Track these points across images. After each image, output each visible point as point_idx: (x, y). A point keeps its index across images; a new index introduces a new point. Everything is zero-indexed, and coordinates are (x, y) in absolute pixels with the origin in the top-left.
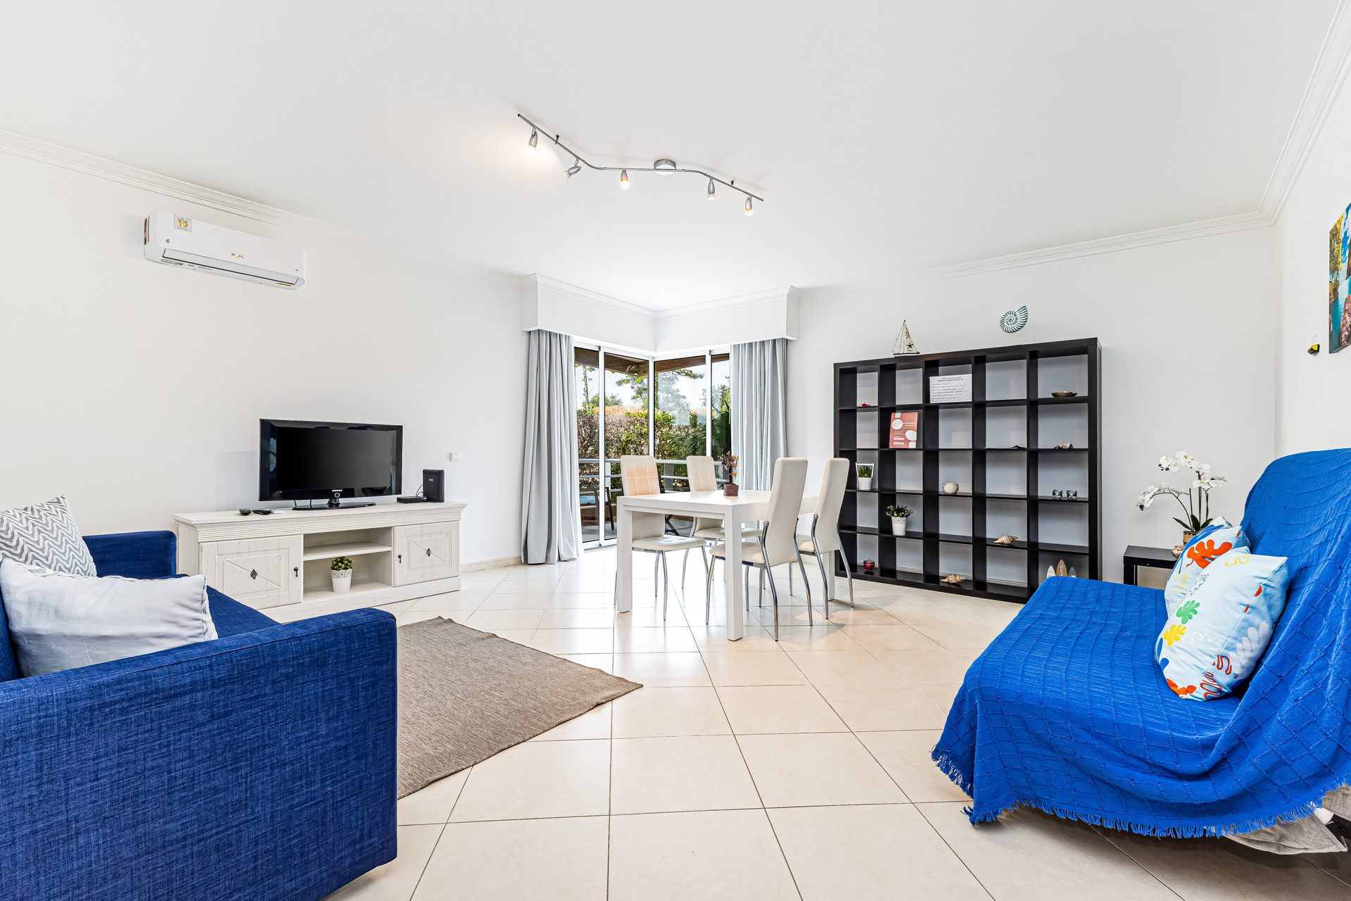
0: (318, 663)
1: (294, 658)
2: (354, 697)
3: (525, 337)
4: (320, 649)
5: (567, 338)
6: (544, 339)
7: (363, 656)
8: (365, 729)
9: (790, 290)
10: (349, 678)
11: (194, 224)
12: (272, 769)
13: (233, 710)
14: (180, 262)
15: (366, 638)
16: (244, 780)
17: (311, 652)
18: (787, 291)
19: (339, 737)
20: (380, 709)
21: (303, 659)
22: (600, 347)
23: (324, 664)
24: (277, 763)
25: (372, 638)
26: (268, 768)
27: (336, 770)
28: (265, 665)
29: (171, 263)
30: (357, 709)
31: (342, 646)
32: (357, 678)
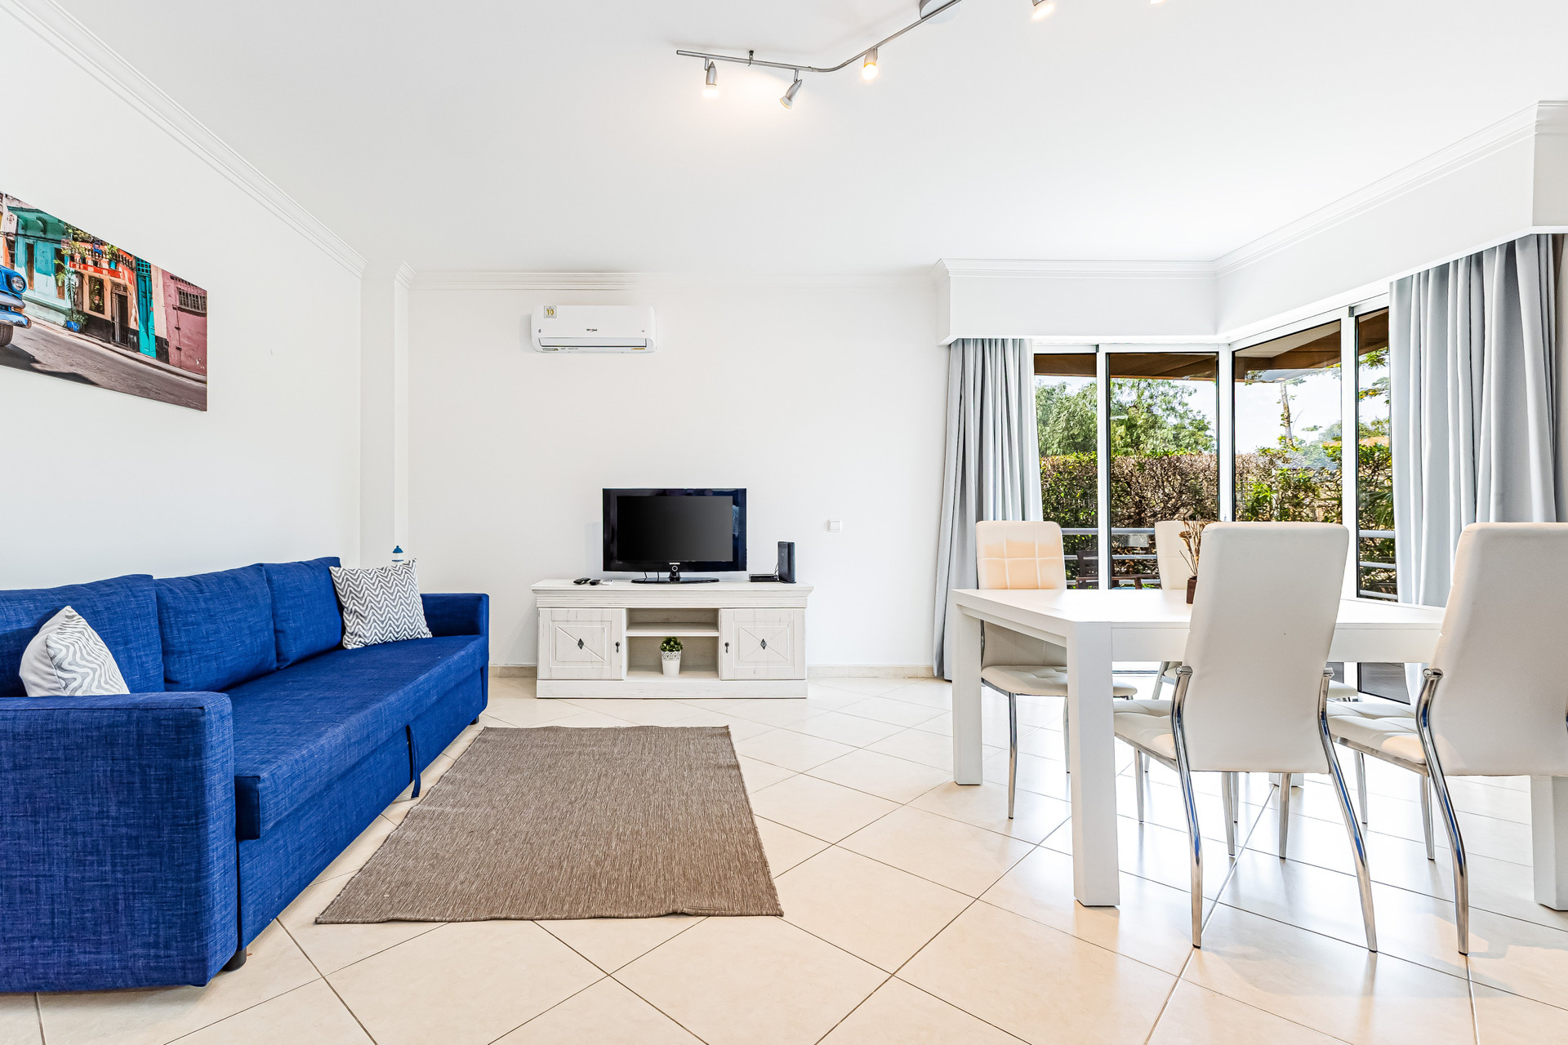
0: (106, 740)
1: (82, 730)
2: (145, 785)
3: (945, 352)
4: (109, 726)
5: (1018, 344)
6: (970, 350)
7: (156, 745)
8: (159, 825)
9: (1539, 113)
10: (140, 764)
11: (559, 310)
12: (65, 834)
13: (31, 765)
14: (555, 348)
15: (161, 725)
16: (41, 835)
17: (98, 728)
18: (1533, 119)
19: (131, 824)
20: (177, 809)
21: (91, 732)
22: (1097, 346)
23: (112, 744)
24: (70, 829)
25: (168, 725)
26: (62, 831)
27: (127, 859)
28: (57, 729)
29: (550, 350)
30: (149, 800)
31: (133, 728)
32: (149, 766)
